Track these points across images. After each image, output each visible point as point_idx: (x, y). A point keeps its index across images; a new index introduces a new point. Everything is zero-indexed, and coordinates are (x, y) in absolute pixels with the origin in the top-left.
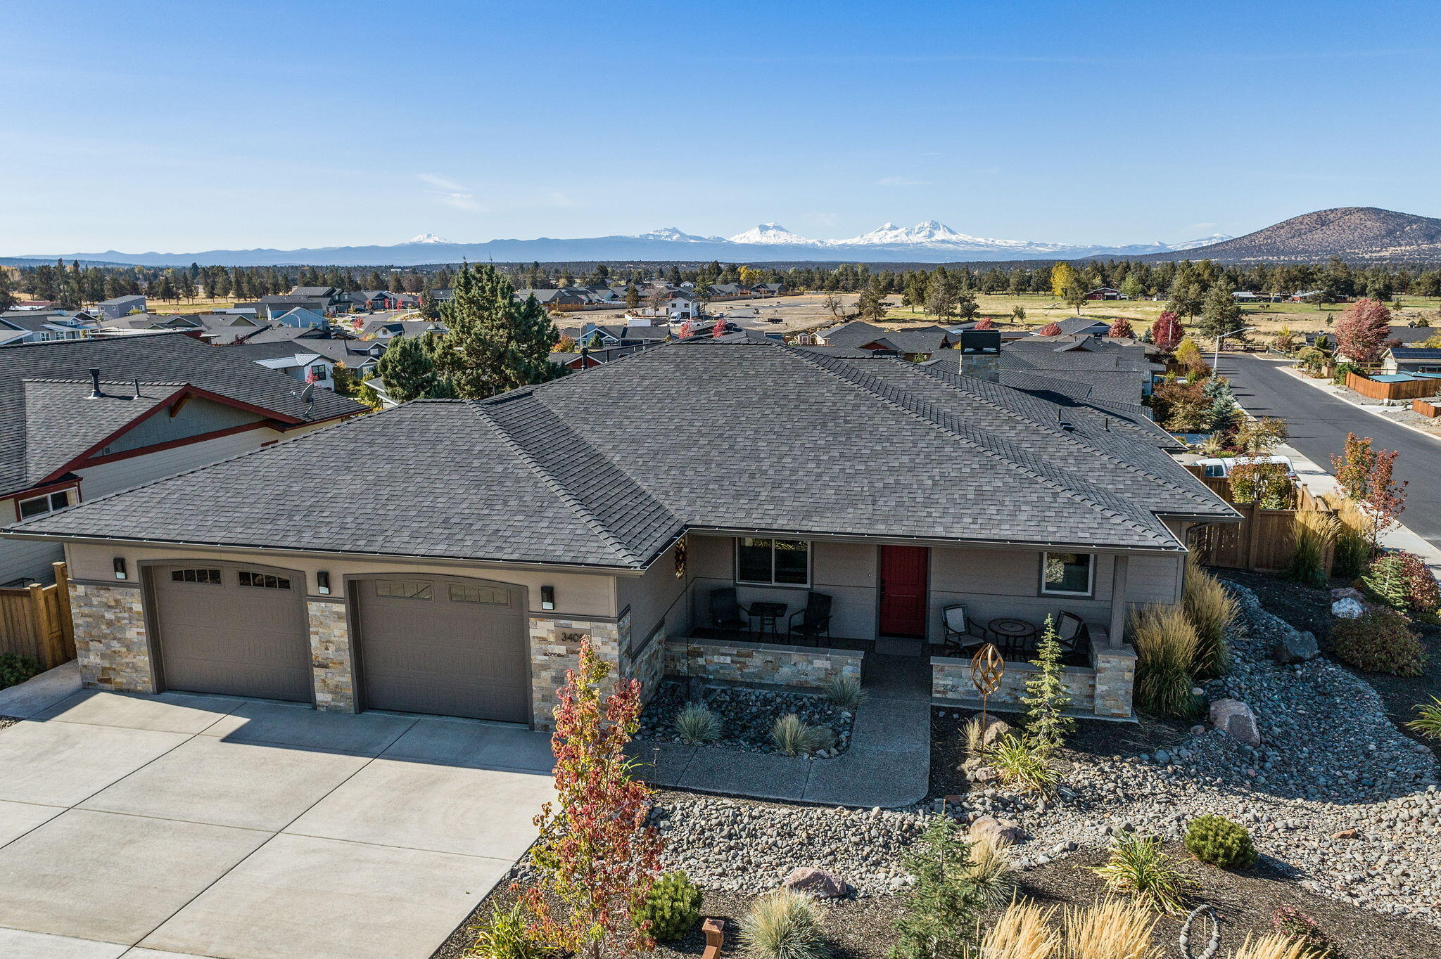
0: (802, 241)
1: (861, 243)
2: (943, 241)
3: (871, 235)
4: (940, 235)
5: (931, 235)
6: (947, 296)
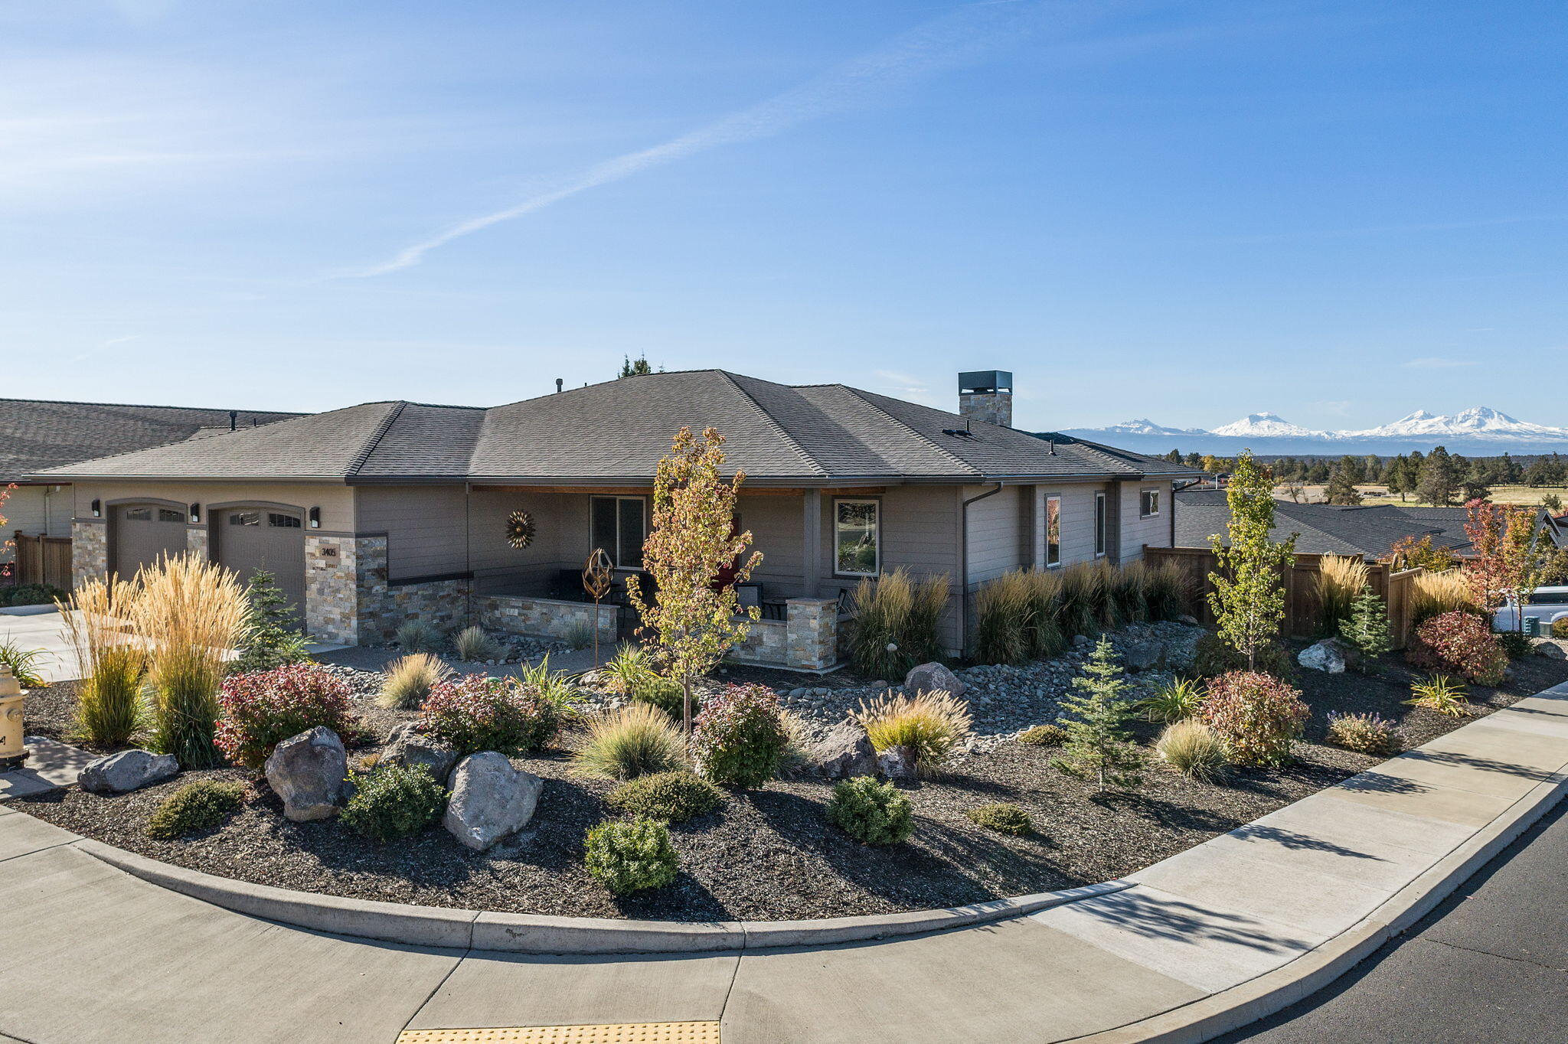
0: (1304, 433)
1: (1383, 434)
4: (1493, 424)
5: (1481, 424)
6: (1445, 481)
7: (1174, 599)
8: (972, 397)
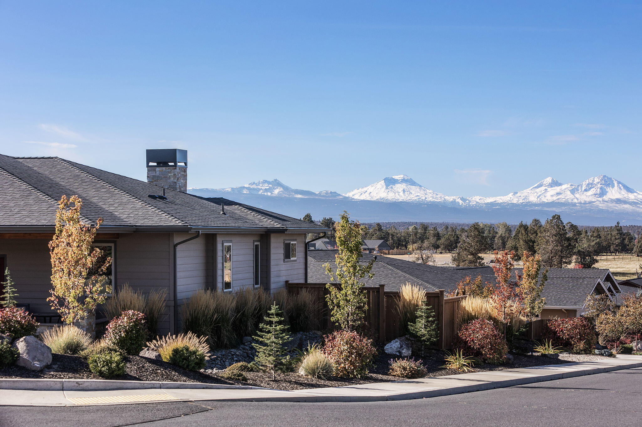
0: (439, 198)
1: (515, 201)
2: (618, 201)
3: (526, 192)
4: (614, 193)
5: (603, 193)
6: (559, 248)
7: (306, 317)
8: (158, 169)
